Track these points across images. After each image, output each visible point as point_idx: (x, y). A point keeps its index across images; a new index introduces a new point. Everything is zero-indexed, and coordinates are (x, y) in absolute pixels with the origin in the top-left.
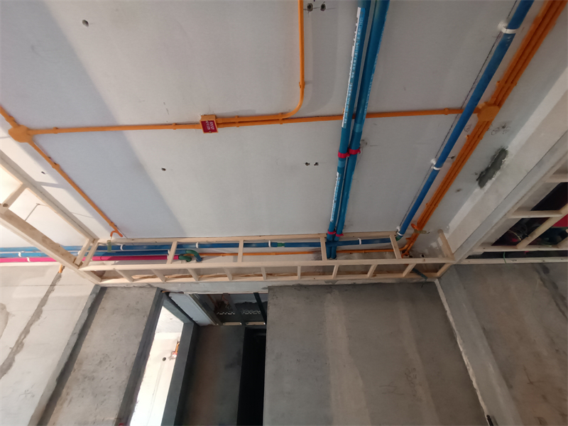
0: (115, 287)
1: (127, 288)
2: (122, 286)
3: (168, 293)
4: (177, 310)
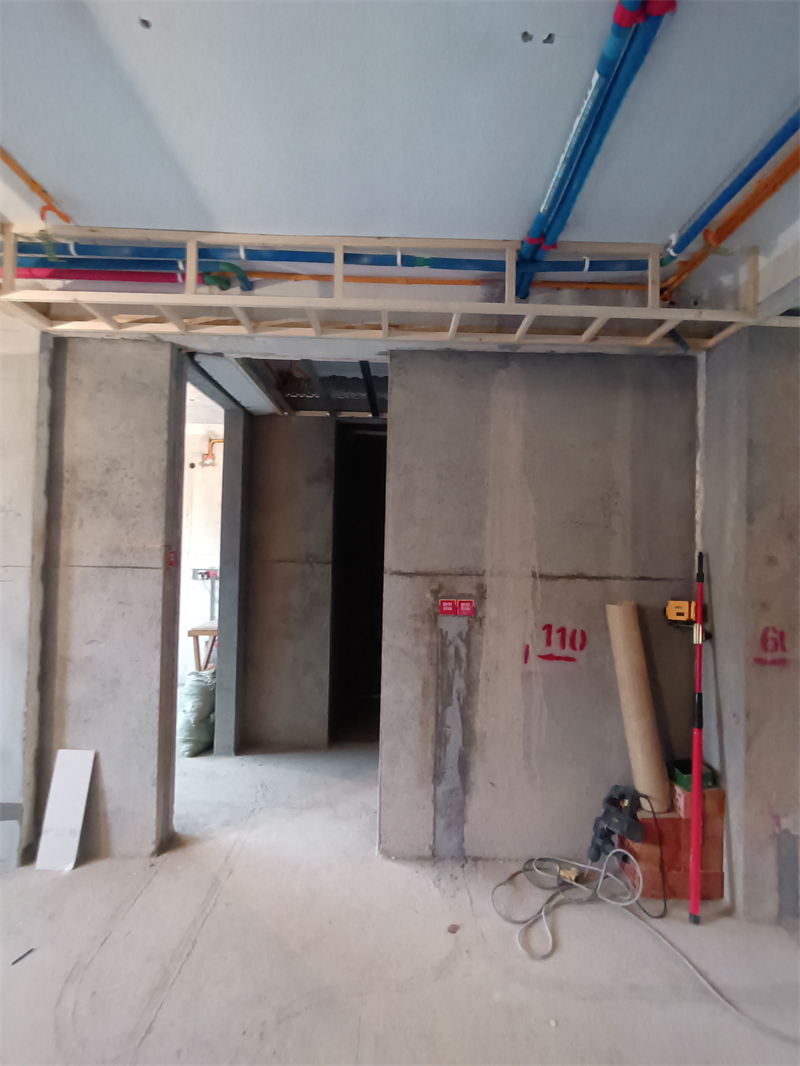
0: (82, 339)
1: (107, 340)
2: (99, 336)
3: (192, 355)
4: (212, 387)
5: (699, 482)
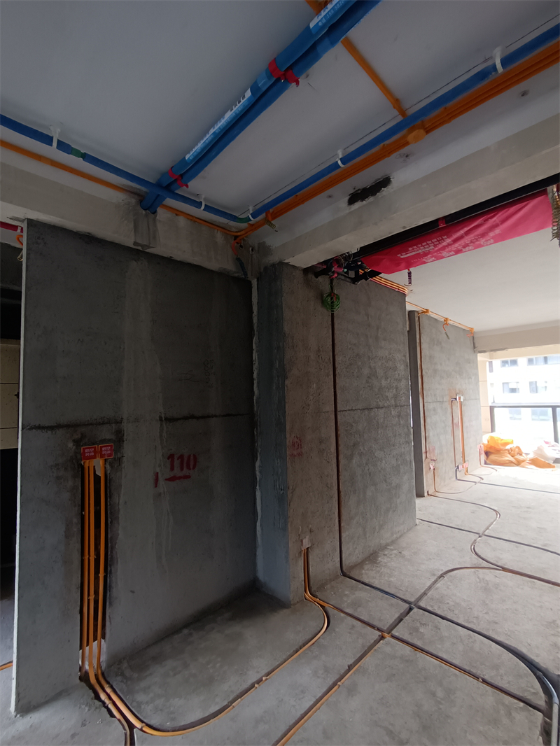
5: (255, 355)
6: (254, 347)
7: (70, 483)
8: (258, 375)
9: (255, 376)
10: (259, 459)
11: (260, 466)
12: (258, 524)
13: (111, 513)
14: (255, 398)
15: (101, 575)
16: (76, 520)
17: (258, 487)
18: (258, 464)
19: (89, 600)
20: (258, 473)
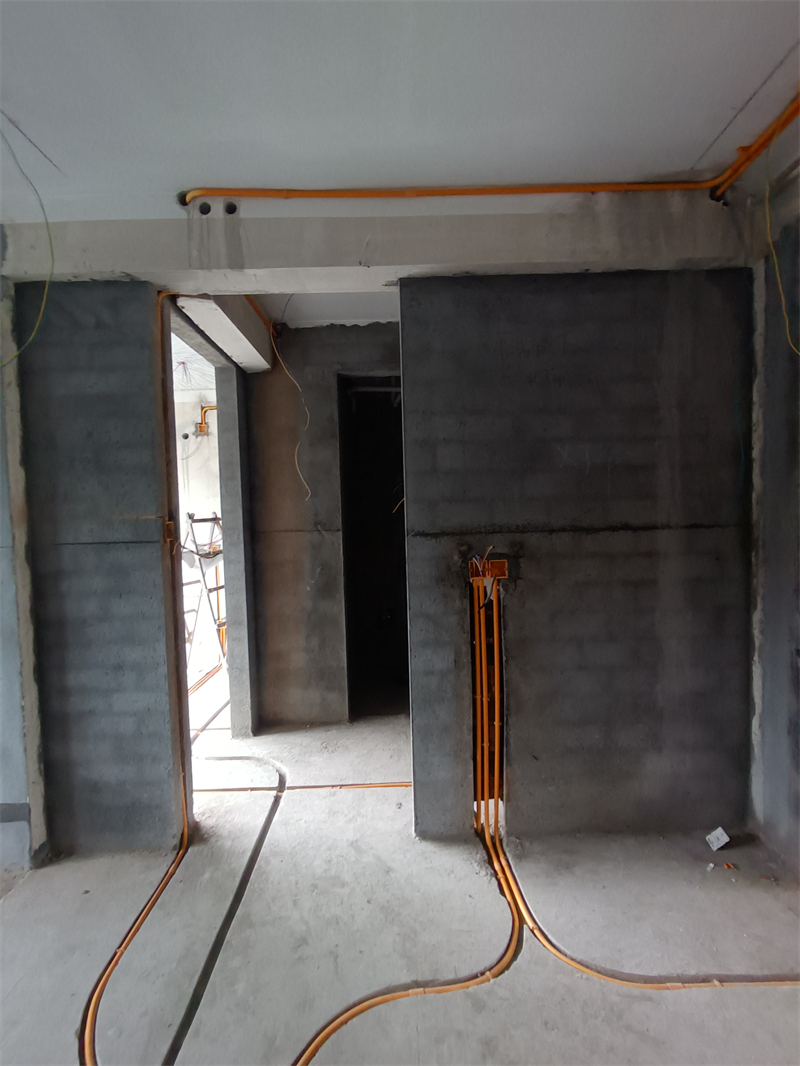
1: (75, 283)
2: (66, 278)
3: (174, 298)
4: (200, 339)
5: (757, 415)
6: (756, 397)
7: (458, 603)
8: (763, 451)
9: (756, 453)
10: (759, 607)
11: (762, 622)
12: (755, 723)
13: (506, 649)
14: (754, 495)
15: (497, 723)
16: (466, 649)
17: (756, 658)
18: (757, 617)
19: (483, 747)
20: (756, 632)
